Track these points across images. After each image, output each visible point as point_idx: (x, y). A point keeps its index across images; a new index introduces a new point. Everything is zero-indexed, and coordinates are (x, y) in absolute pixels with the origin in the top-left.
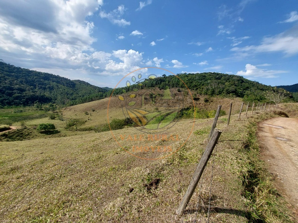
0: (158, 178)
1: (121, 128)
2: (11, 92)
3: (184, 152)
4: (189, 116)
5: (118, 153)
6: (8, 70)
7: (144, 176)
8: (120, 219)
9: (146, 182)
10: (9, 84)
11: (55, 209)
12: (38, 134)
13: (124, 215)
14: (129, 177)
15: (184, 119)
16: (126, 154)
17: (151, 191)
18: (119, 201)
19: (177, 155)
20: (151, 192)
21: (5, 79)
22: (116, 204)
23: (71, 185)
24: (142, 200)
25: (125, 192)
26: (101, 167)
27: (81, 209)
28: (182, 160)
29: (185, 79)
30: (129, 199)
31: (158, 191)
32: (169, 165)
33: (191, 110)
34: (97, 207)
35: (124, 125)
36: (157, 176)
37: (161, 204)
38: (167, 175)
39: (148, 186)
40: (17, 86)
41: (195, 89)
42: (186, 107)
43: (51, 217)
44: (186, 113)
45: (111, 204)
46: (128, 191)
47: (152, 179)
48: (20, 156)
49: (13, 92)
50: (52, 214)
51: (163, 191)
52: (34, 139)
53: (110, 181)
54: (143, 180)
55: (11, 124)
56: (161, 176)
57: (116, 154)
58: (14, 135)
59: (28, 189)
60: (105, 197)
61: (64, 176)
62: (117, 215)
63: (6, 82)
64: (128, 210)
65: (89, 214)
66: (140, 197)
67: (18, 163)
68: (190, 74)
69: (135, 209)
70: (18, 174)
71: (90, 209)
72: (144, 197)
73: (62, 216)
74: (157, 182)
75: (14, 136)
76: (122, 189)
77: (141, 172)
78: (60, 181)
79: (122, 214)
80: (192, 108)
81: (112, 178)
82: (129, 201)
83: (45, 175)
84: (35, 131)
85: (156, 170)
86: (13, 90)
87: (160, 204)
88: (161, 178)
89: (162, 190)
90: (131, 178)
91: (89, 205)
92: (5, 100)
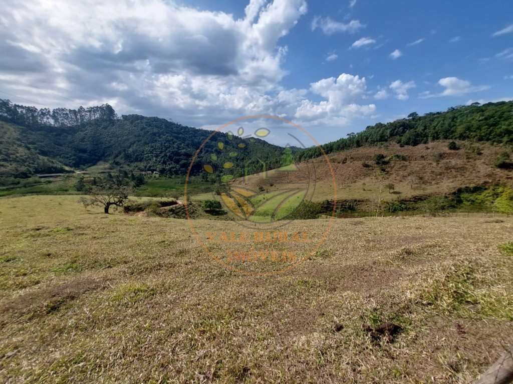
0: (396, 323)
1: (314, 218)
2: (178, 157)
3: (467, 288)
4: (479, 207)
5: (311, 259)
6: (176, 131)
7: (364, 311)
8: (318, 368)
9: (369, 324)
10: (177, 148)
11: (225, 316)
12: (202, 213)
13: (326, 365)
14: (333, 305)
15: (463, 214)
16: (327, 263)
17: (381, 343)
18: (317, 338)
19: (446, 288)
20: (379, 345)
21: (174, 143)
22: (313, 342)
23: (243, 290)
24: (360, 352)
25: (328, 328)
26: (285, 275)
27: (257, 328)
28: (461, 302)
29: (473, 119)
30: (335, 342)
31: (396, 348)
32: (423, 304)
33: (486, 191)
34: (280, 335)
35: (321, 213)
36: (394, 318)
37: (405, 377)
38: (418, 323)
39: (374, 331)
40: (184, 150)
41: (505, 139)
42: (472, 186)
43: (221, 324)
44: (472, 198)
45: (303, 338)
46: (332, 327)
47: (381, 321)
48: (186, 237)
49: (180, 158)
50: (222, 321)
51: (408, 351)
52: (199, 219)
53: (300, 300)
54: (361, 317)
55: (178, 197)
56: (405, 322)
57: (309, 260)
58: (180, 211)
59: (196, 280)
60: (293, 323)
61: (235, 275)
62: (315, 360)
63: (175, 146)
64: (334, 360)
65: (270, 340)
66: (356, 345)
67: (185, 246)
68: (490, 104)
69: (347, 364)
70: (186, 259)
71: (270, 334)
72: (364, 349)
73: (234, 328)
74: (395, 331)
75: (180, 213)
76: (321, 320)
77: (358, 301)
78: (230, 281)
79: (323, 362)
80: (492, 187)
81: (302, 297)
82: (336, 345)
83: (213, 267)
84: (200, 209)
85: (392, 307)
86: (180, 156)
87: (401, 374)
88: (403, 325)
89: (406, 350)
90: (337, 306)
91: (269, 327)
92: (173, 168)
